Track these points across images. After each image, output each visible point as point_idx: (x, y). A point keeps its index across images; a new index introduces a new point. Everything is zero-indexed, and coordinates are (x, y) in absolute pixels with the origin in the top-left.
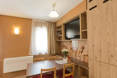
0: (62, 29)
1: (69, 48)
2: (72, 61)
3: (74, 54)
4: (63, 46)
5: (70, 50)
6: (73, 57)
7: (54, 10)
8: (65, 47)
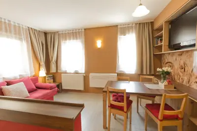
0: (163, 31)
1: (176, 66)
2: (175, 88)
3: (186, 79)
4: (167, 63)
5: (179, 69)
6: (184, 83)
7: (141, 4)
8: (171, 64)
